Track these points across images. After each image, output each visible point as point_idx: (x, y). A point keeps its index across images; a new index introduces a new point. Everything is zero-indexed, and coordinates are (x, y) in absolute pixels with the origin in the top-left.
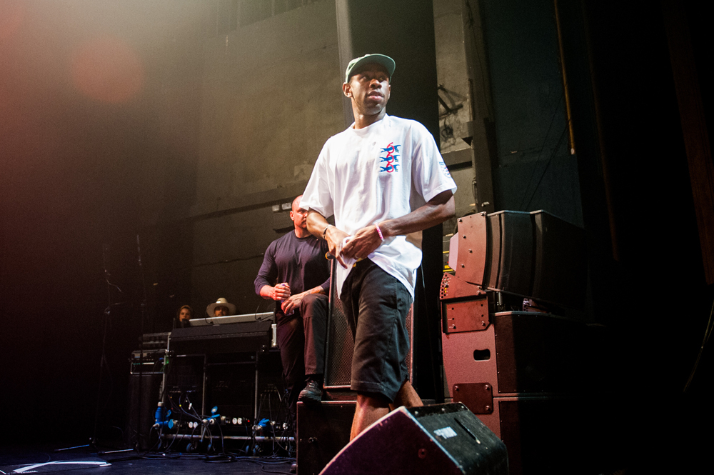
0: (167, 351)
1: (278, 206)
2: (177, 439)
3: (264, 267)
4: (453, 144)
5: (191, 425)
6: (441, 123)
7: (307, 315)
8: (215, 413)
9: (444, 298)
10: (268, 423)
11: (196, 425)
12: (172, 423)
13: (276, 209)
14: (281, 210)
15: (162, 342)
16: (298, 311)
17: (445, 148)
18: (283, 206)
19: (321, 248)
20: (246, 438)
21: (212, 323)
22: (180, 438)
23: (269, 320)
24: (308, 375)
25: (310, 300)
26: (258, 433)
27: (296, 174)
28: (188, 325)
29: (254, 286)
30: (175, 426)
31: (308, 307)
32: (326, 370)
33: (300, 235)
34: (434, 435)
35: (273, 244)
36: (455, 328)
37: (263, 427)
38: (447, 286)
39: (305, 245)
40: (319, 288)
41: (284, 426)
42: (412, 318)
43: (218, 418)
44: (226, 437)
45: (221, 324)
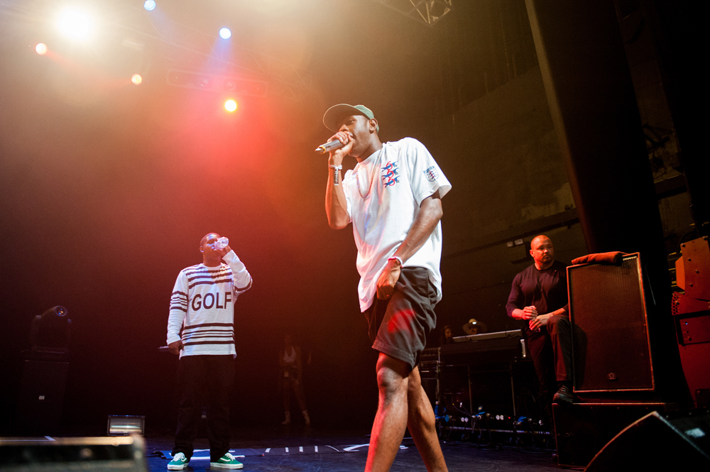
0: (438, 362)
1: (512, 243)
2: (454, 430)
3: (513, 295)
4: (665, 173)
5: (462, 419)
6: (650, 156)
7: (554, 333)
8: (481, 411)
9: (676, 314)
10: (526, 420)
11: (466, 420)
12: (448, 418)
13: (510, 245)
14: (515, 246)
15: (434, 355)
16: (545, 328)
17: (658, 177)
18: (516, 242)
19: (560, 278)
20: (509, 431)
21: (471, 339)
22: (455, 429)
23: (518, 336)
24: (559, 382)
25: (555, 320)
26: (519, 427)
27: (523, 215)
28: (452, 342)
29: (505, 310)
30: (450, 420)
31: (554, 326)
32: (574, 378)
33: (540, 267)
34: (686, 435)
35: (518, 276)
36: (690, 339)
37: (522, 423)
38: (678, 304)
39: (546, 276)
40: (562, 310)
41: (540, 422)
42: (648, 333)
43: (484, 416)
44: (492, 430)
45: (479, 341)
